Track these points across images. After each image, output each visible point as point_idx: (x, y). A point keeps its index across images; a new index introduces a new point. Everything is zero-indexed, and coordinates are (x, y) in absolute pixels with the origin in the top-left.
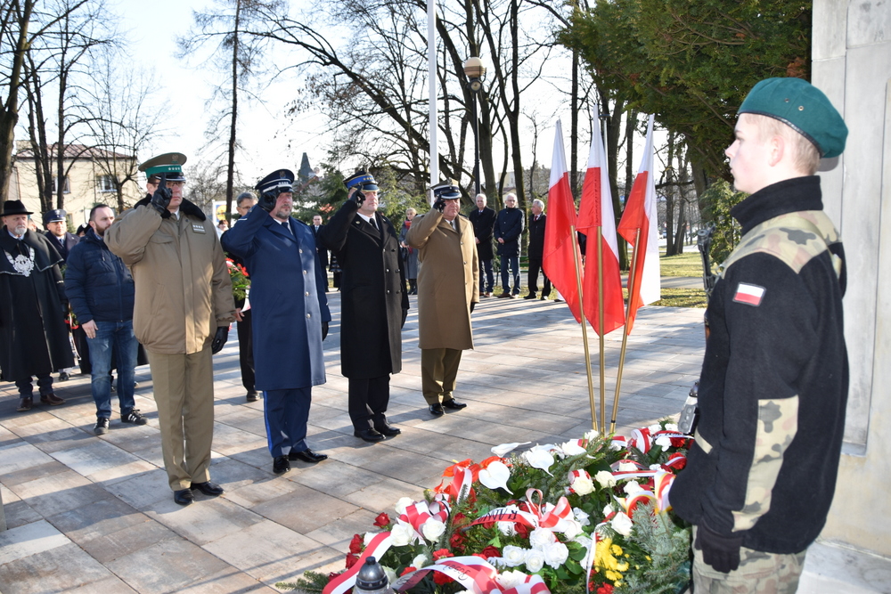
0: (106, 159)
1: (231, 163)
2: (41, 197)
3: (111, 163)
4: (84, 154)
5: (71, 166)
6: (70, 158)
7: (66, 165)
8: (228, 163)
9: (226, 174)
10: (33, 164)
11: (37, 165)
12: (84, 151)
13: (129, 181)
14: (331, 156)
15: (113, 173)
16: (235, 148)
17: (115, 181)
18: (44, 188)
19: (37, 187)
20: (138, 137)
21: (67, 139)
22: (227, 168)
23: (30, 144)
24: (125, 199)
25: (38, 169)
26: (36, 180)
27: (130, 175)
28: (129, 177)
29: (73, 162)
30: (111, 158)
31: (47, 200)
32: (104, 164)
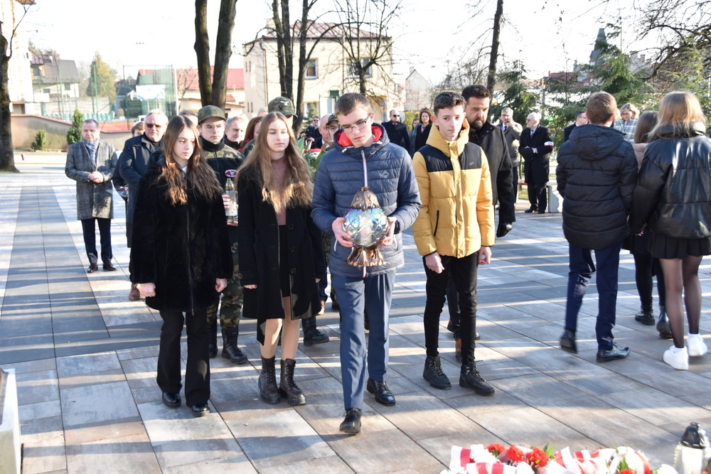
0: (350, 39)
1: (495, 45)
2: (282, 83)
3: (355, 43)
4: (327, 35)
5: (313, 48)
6: (313, 38)
7: (309, 45)
8: (491, 45)
9: (489, 57)
10: (275, 45)
11: (279, 47)
12: (326, 31)
13: (374, 65)
14: (611, 30)
15: (356, 56)
16: (501, 24)
17: (358, 65)
18: (285, 73)
19: (278, 70)
20: (388, 11)
21: (311, 16)
22: (490, 50)
23: (273, 22)
24: (368, 86)
25: (279, 52)
26: (277, 64)
27: (375, 59)
28: (373, 61)
29: (316, 43)
30: (355, 39)
31: (287, 87)
32: (347, 44)
